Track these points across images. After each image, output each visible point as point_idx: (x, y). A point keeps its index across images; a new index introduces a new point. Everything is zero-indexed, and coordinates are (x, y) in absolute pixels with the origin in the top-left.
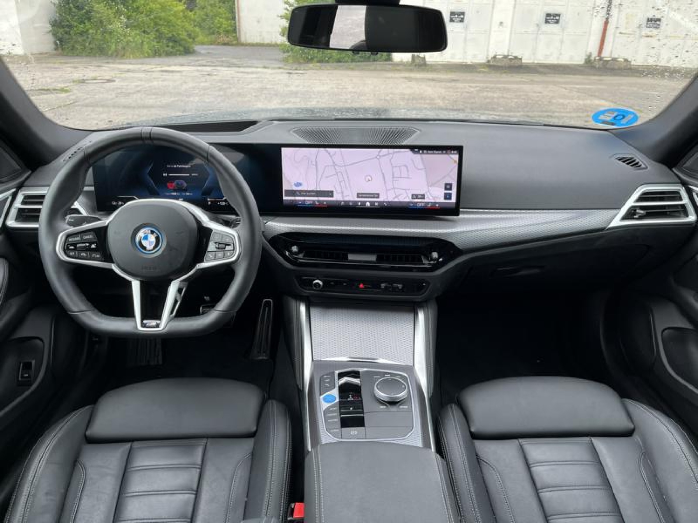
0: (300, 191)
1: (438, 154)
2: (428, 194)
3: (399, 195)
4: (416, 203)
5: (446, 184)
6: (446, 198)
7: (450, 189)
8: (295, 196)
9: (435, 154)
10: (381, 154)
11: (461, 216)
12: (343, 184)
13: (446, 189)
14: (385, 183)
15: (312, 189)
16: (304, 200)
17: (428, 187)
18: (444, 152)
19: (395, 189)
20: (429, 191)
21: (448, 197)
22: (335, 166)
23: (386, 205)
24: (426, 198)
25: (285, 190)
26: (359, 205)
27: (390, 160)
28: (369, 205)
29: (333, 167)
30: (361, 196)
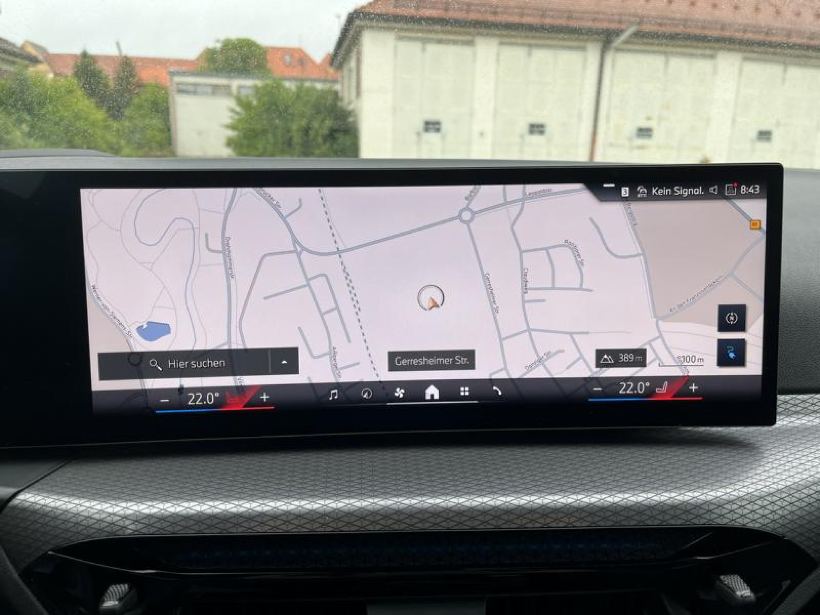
0: (163, 356)
1: (692, 197)
2: (658, 345)
3: (549, 355)
4: (616, 381)
5: (723, 310)
6: (723, 361)
7: (741, 326)
8: (141, 376)
9: (680, 198)
10: (475, 206)
12: (332, 318)
13: (723, 327)
14: (495, 311)
15: (210, 346)
16: (181, 390)
17: (658, 318)
18: (711, 190)
19: (533, 333)
20: (661, 336)
21: (732, 355)
22: (299, 255)
23: (500, 393)
24: (652, 361)
25: (101, 356)
26: (398, 399)
27: (513, 225)
28: (436, 397)
29: (294, 256)
30: (404, 362)
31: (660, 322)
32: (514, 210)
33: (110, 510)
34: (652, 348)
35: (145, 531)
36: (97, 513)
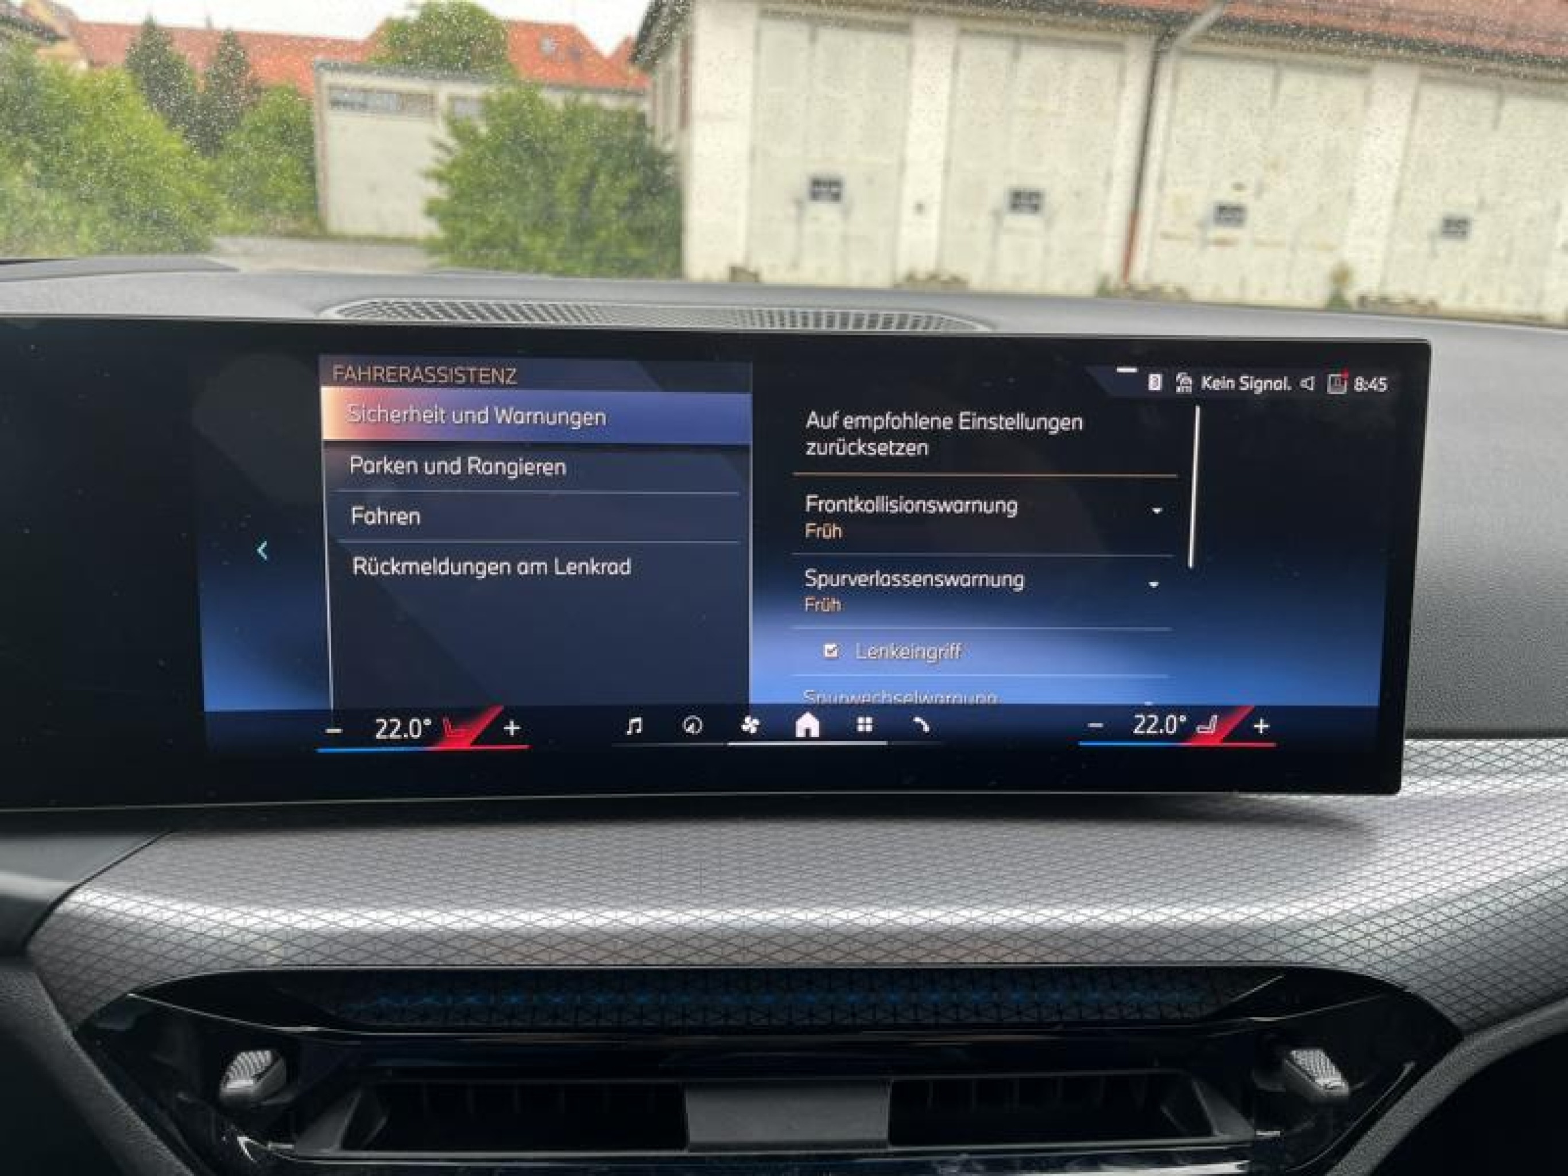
1: (1269, 394)
4: (1129, 712)
9: (1250, 395)
18: (1304, 383)
23: (926, 728)
26: (747, 736)
28: (815, 733)
33: (240, 923)
35: (301, 959)
36: (215, 927)
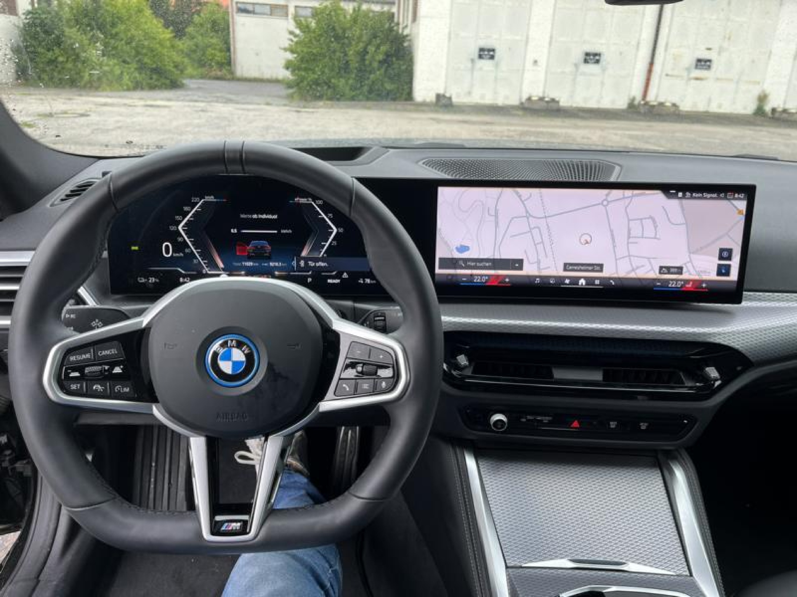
0: (465, 260)
2: (689, 265)
3: (638, 268)
4: (668, 281)
5: (722, 250)
6: (719, 273)
7: (729, 258)
8: (455, 268)
9: (706, 198)
10: (609, 199)
11: (744, 304)
12: (540, 247)
13: (721, 258)
14: (614, 247)
15: (485, 257)
16: (472, 275)
17: (690, 253)
18: (721, 195)
19: (632, 258)
20: (691, 261)
21: (723, 271)
22: (528, 218)
23: (613, 284)
24: (686, 272)
25: (440, 259)
26: (566, 284)
27: (626, 208)
28: (584, 284)
29: (526, 218)
30: (570, 268)
31: (692, 255)
32: (627, 201)
34: (687, 267)
